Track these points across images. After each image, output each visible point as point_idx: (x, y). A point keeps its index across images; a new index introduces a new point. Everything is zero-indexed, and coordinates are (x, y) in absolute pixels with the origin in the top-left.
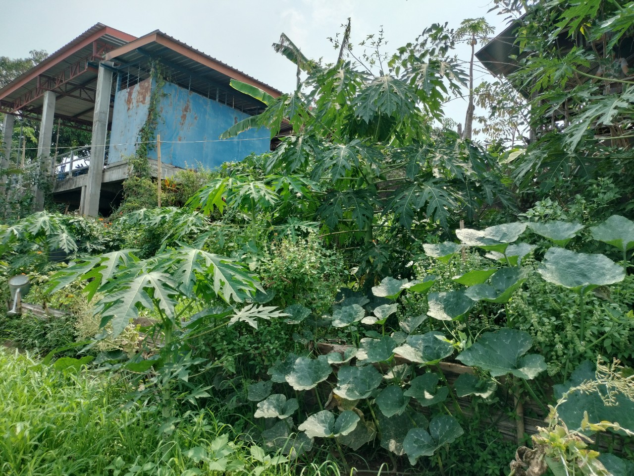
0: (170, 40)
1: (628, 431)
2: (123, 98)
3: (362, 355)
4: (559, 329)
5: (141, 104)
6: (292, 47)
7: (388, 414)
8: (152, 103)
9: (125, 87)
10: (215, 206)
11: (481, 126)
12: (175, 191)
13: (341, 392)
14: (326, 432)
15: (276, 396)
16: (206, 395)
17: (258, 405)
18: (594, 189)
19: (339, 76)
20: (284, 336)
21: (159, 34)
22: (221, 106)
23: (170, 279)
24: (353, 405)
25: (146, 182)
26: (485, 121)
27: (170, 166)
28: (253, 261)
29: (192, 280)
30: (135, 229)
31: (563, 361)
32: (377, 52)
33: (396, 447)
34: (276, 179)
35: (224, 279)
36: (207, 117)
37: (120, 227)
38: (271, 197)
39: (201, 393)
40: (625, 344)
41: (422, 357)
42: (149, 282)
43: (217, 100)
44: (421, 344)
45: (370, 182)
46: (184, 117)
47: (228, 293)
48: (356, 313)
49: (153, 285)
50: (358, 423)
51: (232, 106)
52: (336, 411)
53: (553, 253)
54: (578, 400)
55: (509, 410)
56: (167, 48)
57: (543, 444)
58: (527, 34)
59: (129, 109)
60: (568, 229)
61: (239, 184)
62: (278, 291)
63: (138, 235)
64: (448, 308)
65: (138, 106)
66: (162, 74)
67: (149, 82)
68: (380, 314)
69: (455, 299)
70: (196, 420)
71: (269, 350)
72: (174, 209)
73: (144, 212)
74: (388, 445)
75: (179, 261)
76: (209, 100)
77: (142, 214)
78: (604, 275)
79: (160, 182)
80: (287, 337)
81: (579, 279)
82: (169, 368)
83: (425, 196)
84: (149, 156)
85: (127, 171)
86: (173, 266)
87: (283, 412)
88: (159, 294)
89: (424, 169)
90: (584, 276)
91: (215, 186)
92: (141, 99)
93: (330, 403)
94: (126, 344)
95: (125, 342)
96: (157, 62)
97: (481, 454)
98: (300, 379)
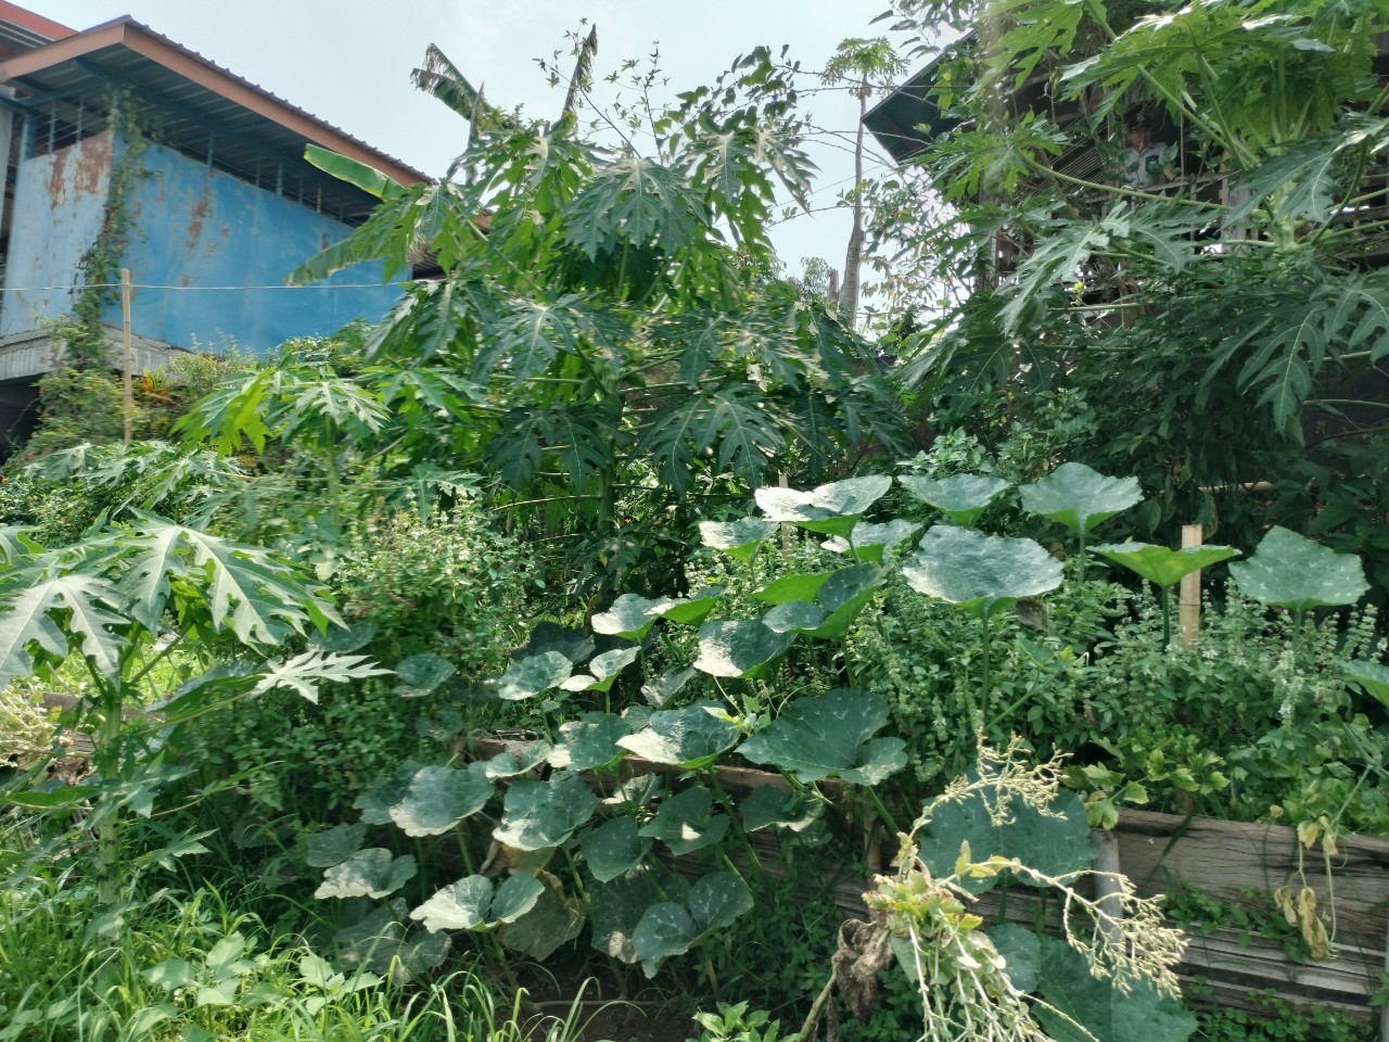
0: (160, 42)
1: (1035, 873)
2: (41, 178)
3: (560, 757)
4: (944, 688)
5: (85, 193)
6: (453, 78)
7: (602, 876)
8: (113, 193)
9: (44, 151)
10: (242, 433)
11: (879, 277)
12: (169, 405)
13: (511, 835)
14: (472, 920)
15: (369, 852)
16: (199, 850)
17: (327, 873)
18: (1050, 411)
19: (537, 149)
20: (394, 725)
21: (131, 27)
22: (289, 205)
23: (111, 591)
24: (538, 865)
25: (94, 381)
26: (887, 267)
27: (157, 344)
28: (325, 560)
29: (161, 594)
30: (61, 490)
31: (948, 752)
32: (645, 101)
33: (624, 947)
34: (389, 376)
35: (238, 593)
36: (254, 230)
37: (25, 487)
38: (370, 412)
39: (189, 845)
40: (1067, 716)
41: (678, 755)
42: (61, 596)
43: (279, 192)
44: (679, 732)
45: (609, 391)
46: (196, 228)
47: (247, 624)
48: (554, 669)
49: (70, 602)
50: (540, 897)
51: (314, 206)
52: (499, 877)
53: (938, 536)
54: (970, 827)
55: (855, 858)
56: (151, 63)
57: (883, 910)
58: (951, 81)
59: (55, 204)
60: (981, 491)
61: (297, 382)
62: (383, 625)
63: (70, 505)
64: (738, 654)
65: (78, 199)
66: (137, 123)
67: (107, 142)
68: (603, 669)
69: (754, 635)
70: (182, 910)
71: (361, 756)
72: (159, 446)
73: (87, 452)
74: (607, 943)
75: (134, 553)
76: (258, 192)
77: (81, 455)
78: (1027, 577)
79: (128, 383)
80: (402, 726)
81: (983, 587)
82: (110, 791)
83: (718, 421)
84: (106, 320)
85: (48, 354)
86: (121, 563)
87: (381, 884)
88: (81, 622)
89: (730, 365)
90: (993, 581)
91: (239, 388)
92: (87, 182)
93: (493, 862)
94: (26, 753)
95: (25, 745)
96: (127, 93)
97: (795, 950)
98: (423, 814)
